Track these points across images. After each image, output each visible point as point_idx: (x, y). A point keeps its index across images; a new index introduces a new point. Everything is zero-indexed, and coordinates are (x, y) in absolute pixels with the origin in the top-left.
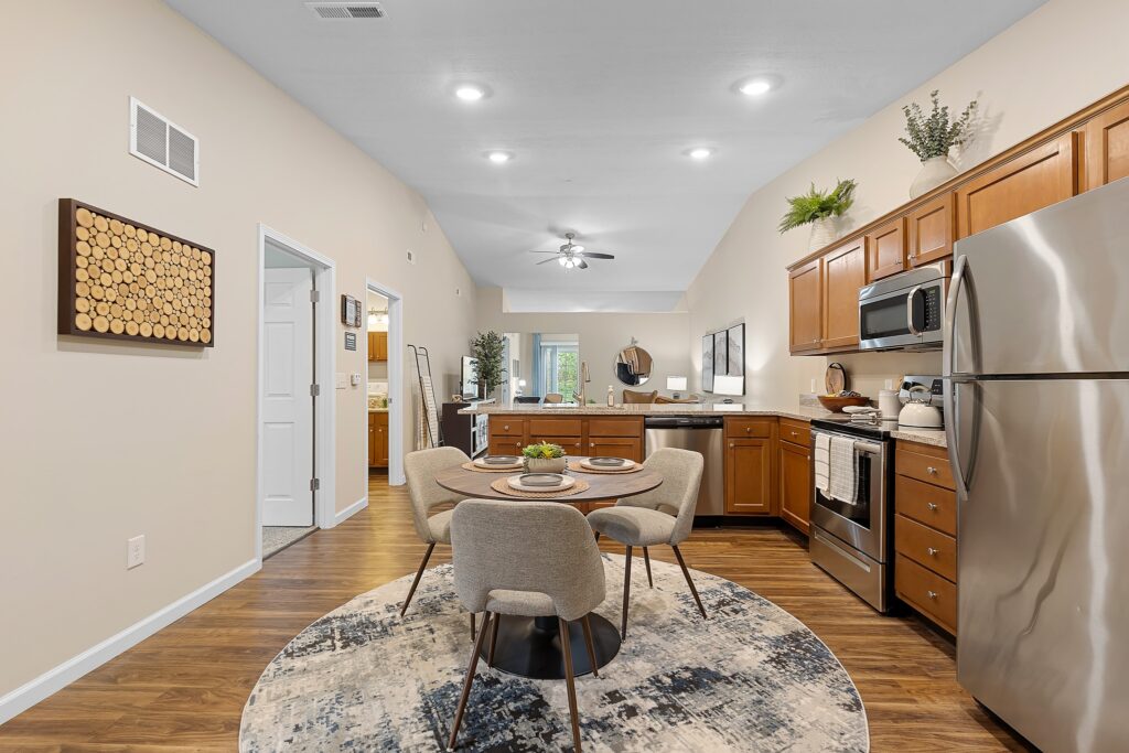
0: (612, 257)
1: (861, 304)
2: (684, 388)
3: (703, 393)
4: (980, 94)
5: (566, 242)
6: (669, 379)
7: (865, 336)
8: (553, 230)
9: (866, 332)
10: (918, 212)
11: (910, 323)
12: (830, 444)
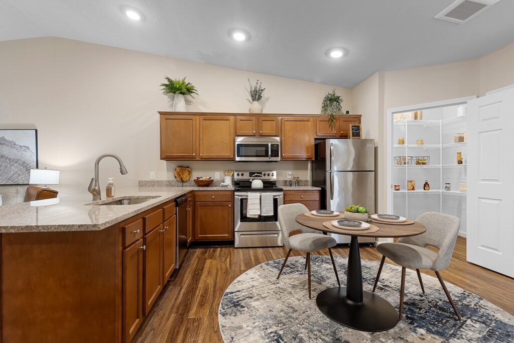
1: (237, 143)
7: (239, 156)
9: (240, 154)
10: (263, 118)
11: (270, 153)
12: (261, 196)
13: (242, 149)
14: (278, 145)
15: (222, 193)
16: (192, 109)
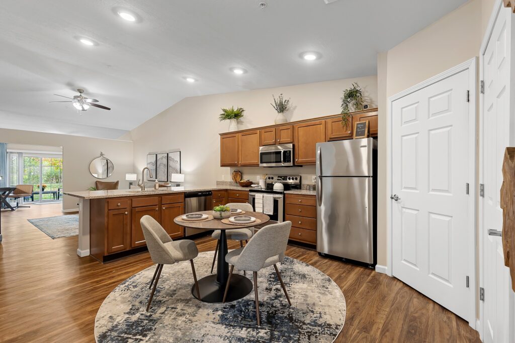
0: (109, 109)
1: (260, 152)
2: (135, 179)
3: (147, 181)
4: (290, 98)
5: (79, 94)
6: (127, 175)
7: (262, 162)
8: (70, 85)
9: (263, 161)
10: (281, 128)
11: (282, 160)
12: (263, 197)
13: (264, 156)
14: (290, 151)
15: (244, 192)
16: (243, 128)
